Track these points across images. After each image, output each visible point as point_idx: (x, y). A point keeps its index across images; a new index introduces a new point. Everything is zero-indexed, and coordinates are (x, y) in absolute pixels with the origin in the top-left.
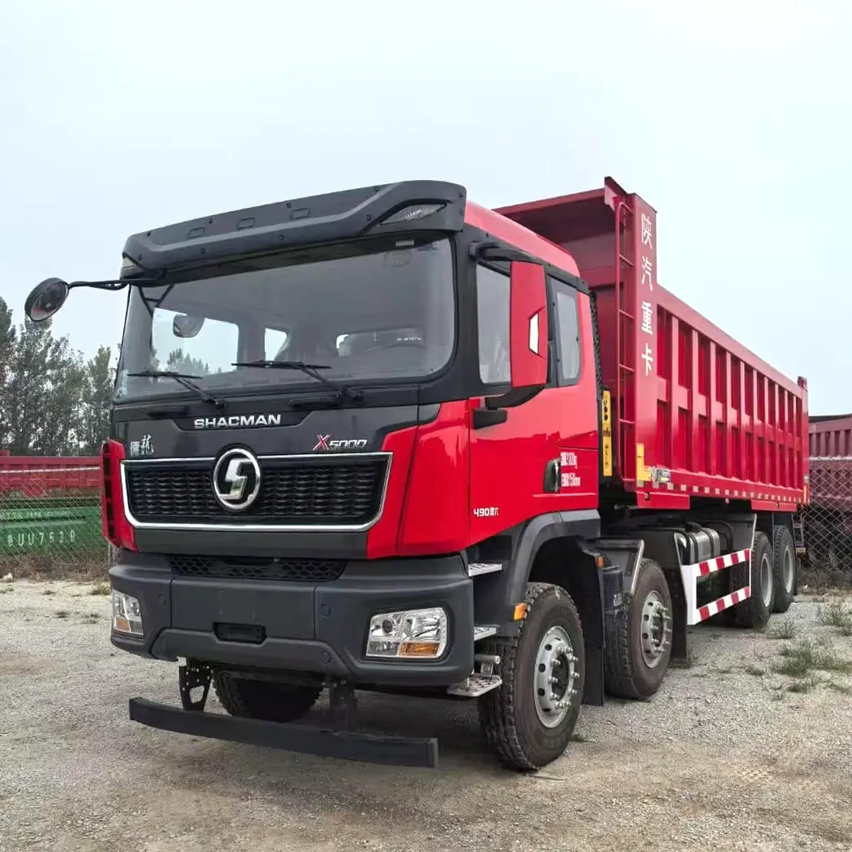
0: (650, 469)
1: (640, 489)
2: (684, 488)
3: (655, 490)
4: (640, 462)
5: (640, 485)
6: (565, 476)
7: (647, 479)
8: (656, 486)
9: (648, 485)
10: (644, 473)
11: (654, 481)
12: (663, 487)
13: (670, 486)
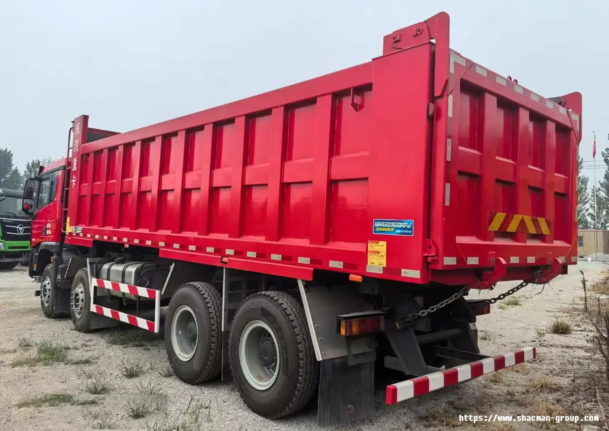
0: (72, 227)
1: (67, 235)
2: (89, 236)
3: (74, 236)
4: (68, 225)
5: (67, 234)
6: (48, 231)
7: (70, 231)
8: (74, 234)
9: (70, 234)
10: (69, 229)
11: (73, 232)
12: (78, 235)
13: (81, 235)
